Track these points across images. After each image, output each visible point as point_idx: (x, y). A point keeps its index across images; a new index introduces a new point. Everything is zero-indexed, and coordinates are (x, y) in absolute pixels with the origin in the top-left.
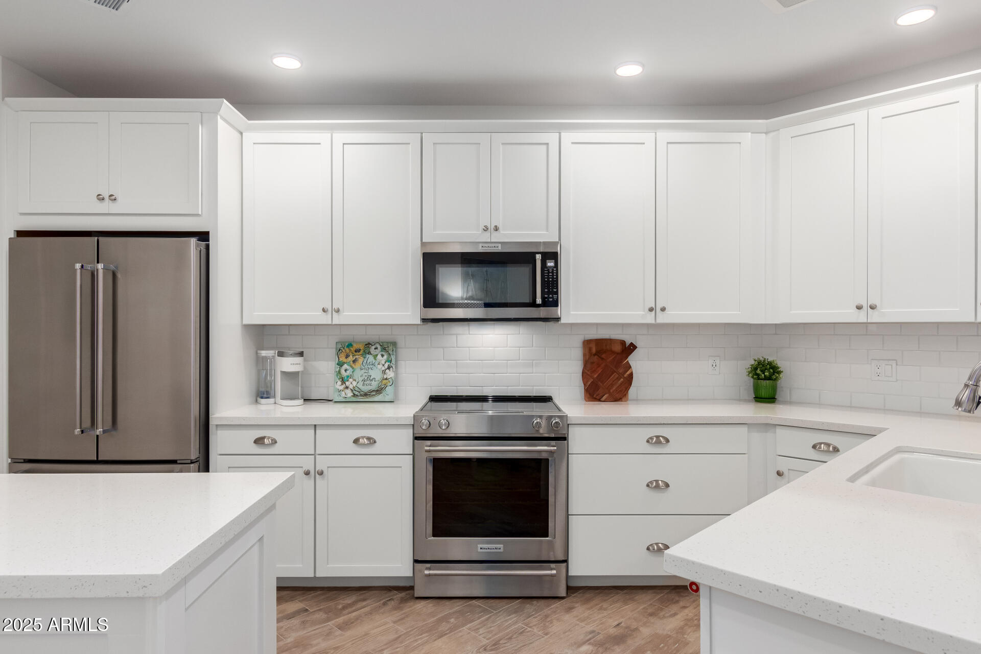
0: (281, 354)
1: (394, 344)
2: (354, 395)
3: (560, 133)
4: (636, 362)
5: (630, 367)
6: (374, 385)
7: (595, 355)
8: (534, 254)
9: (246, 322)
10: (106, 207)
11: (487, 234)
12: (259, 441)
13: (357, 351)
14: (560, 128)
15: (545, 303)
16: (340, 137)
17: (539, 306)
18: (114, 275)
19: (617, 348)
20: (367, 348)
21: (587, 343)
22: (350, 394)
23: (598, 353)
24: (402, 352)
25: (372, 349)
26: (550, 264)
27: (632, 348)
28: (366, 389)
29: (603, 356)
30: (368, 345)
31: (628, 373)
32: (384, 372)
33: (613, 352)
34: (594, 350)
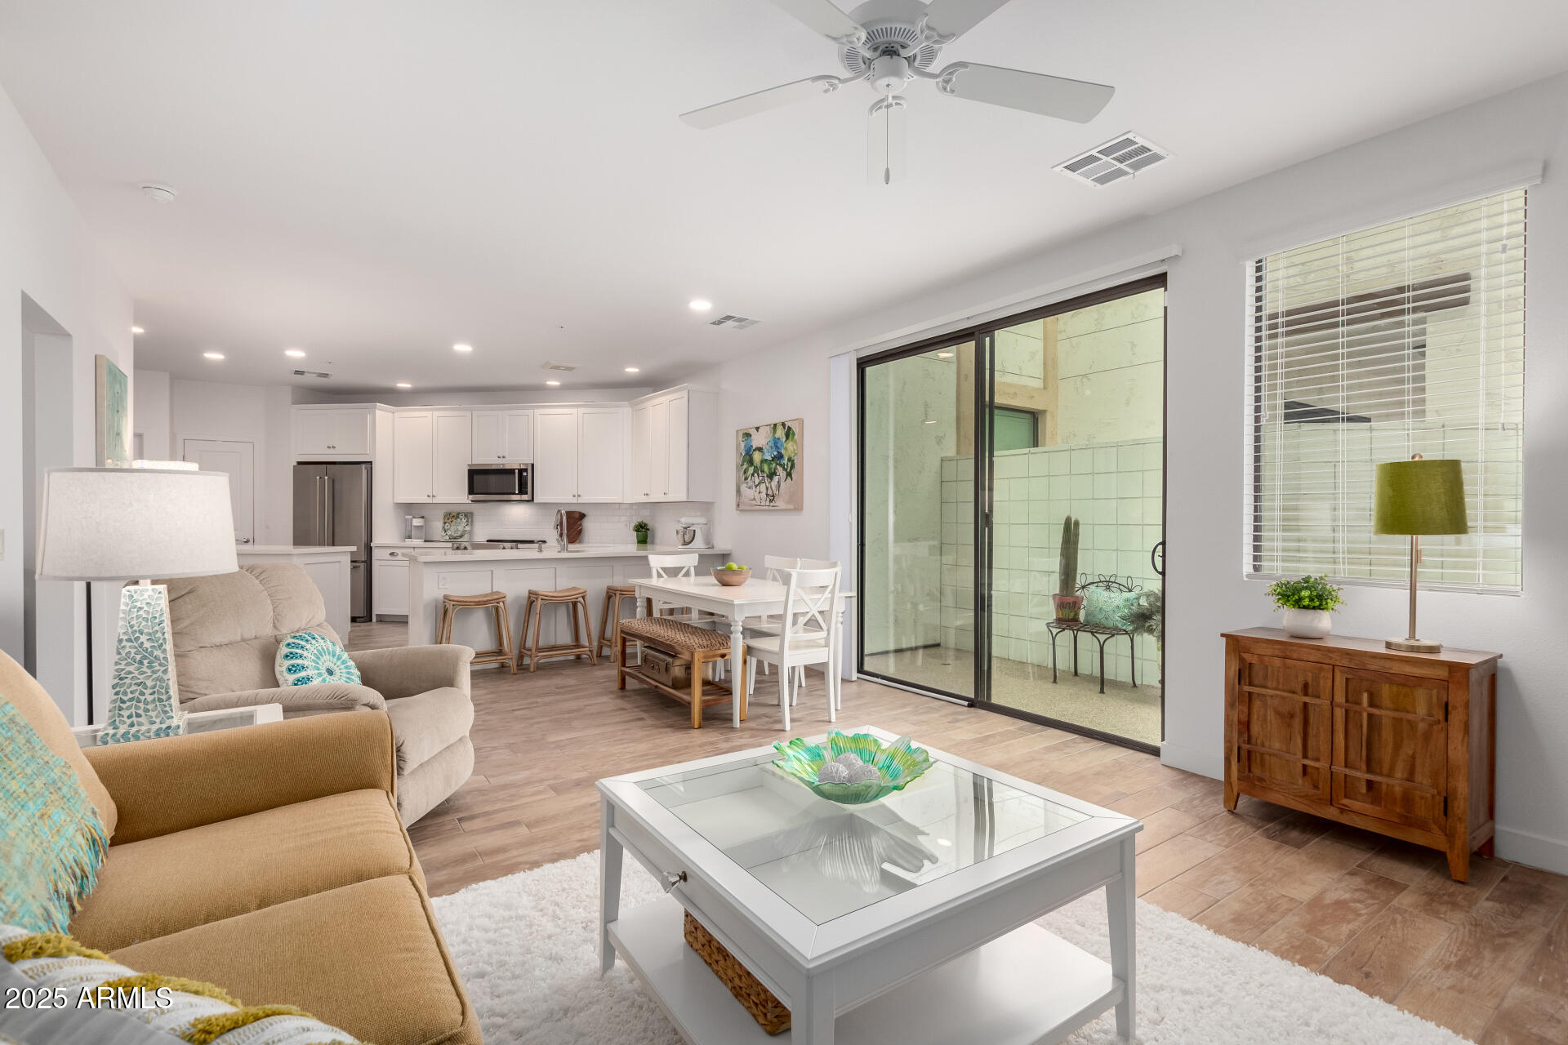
0: (414, 517)
1: (472, 514)
2: (450, 538)
3: (533, 410)
4: (586, 522)
5: (584, 525)
6: (459, 534)
8: (515, 470)
9: (396, 501)
10: (331, 451)
11: (499, 459)
12: (392, 554)
13: (453, 516)
14: (533, 408)
15: (521, 492)
16: (437, 414)
17: (516, 494)
18: (333, 481)
19: (577, 516)
20: (457, 516)
21: (556, 513)
22: (448, 538)
24: (476, 518)
25: (460, 517)
26: (524, 474)
27: (582, 516)
28: (455, 535)
30: (458, 514)
31: (585, 529)
33: (574, 518)
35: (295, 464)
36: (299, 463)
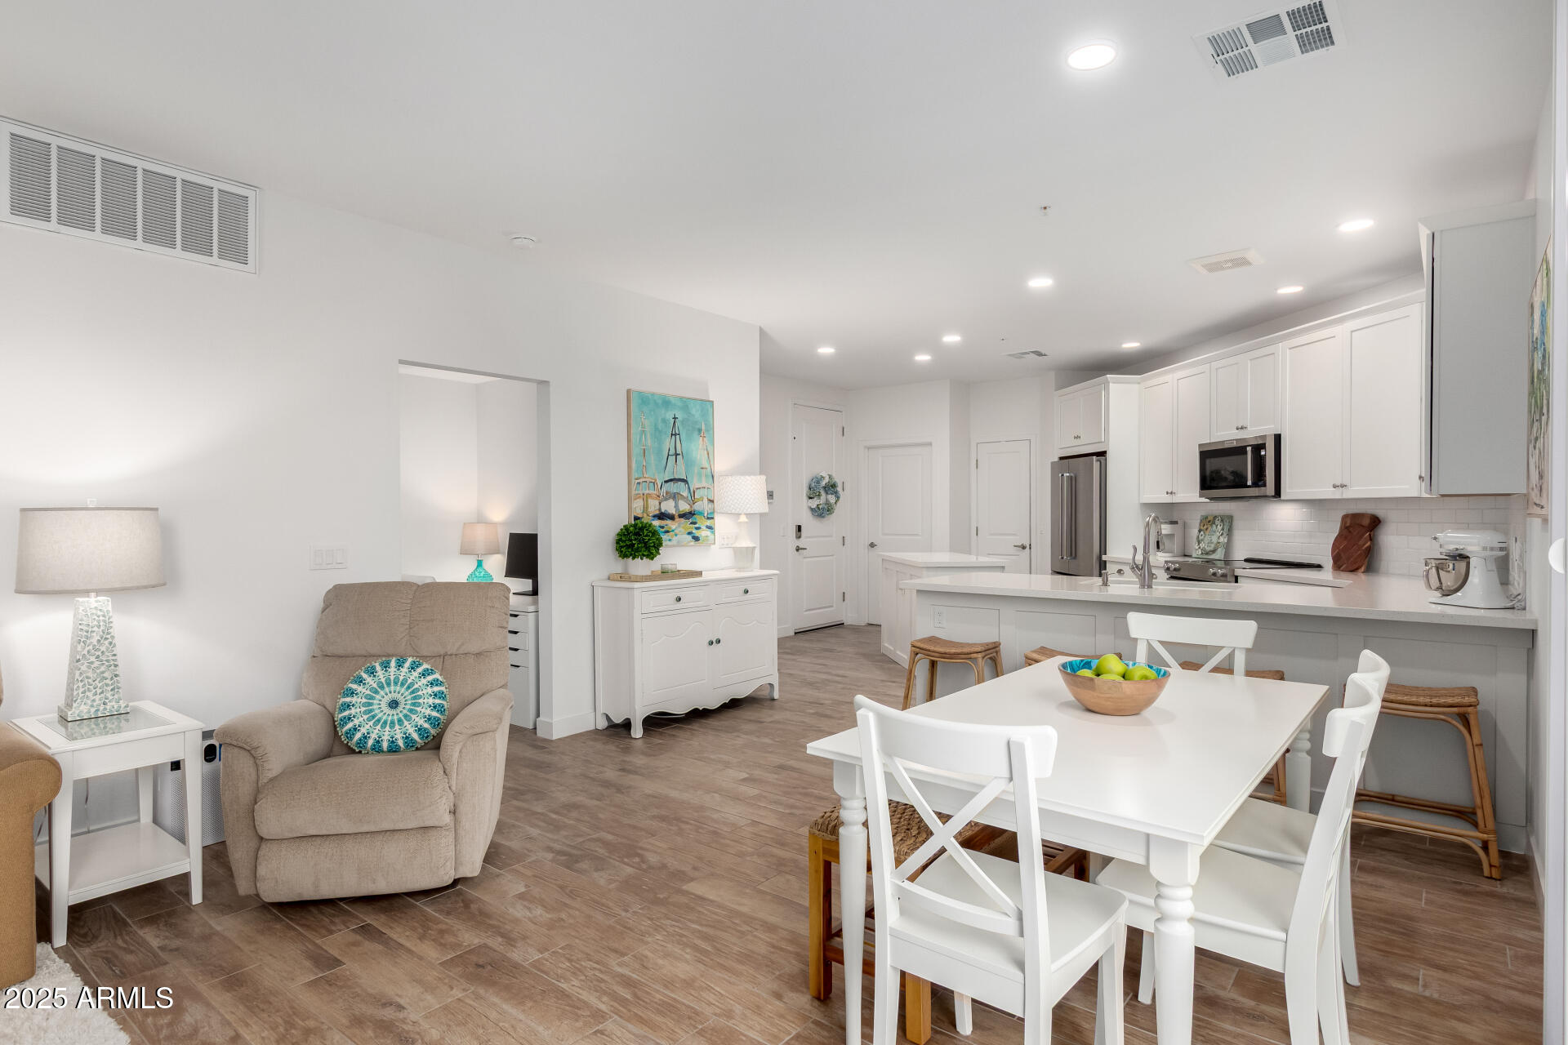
1: (1231, 518)
2: (1202, 554)
7: (1347, 528)
8: (1245, 447)
9: (1141, 502)
10: (1078, 442)
11: (1240, 432)
13: (1208, 522)
15: (1255, 484)
17: (1249, 487)
18: (1074, 479)
20: (1213, 521)
21: (1344, 518)
22: (1200, 553)
23: (1350, 527)
24: (1237, 523)
25: (1217, 522)
26: (1263, 453)
27: (1376, 523)
28: (1208, 549)
30: (1215, 517)
31: (1366, 546)
32: (1219, 538)
33: (1361, 526)
34: (1348, 524)
35: (1056, 459)
36: (1061, 458)
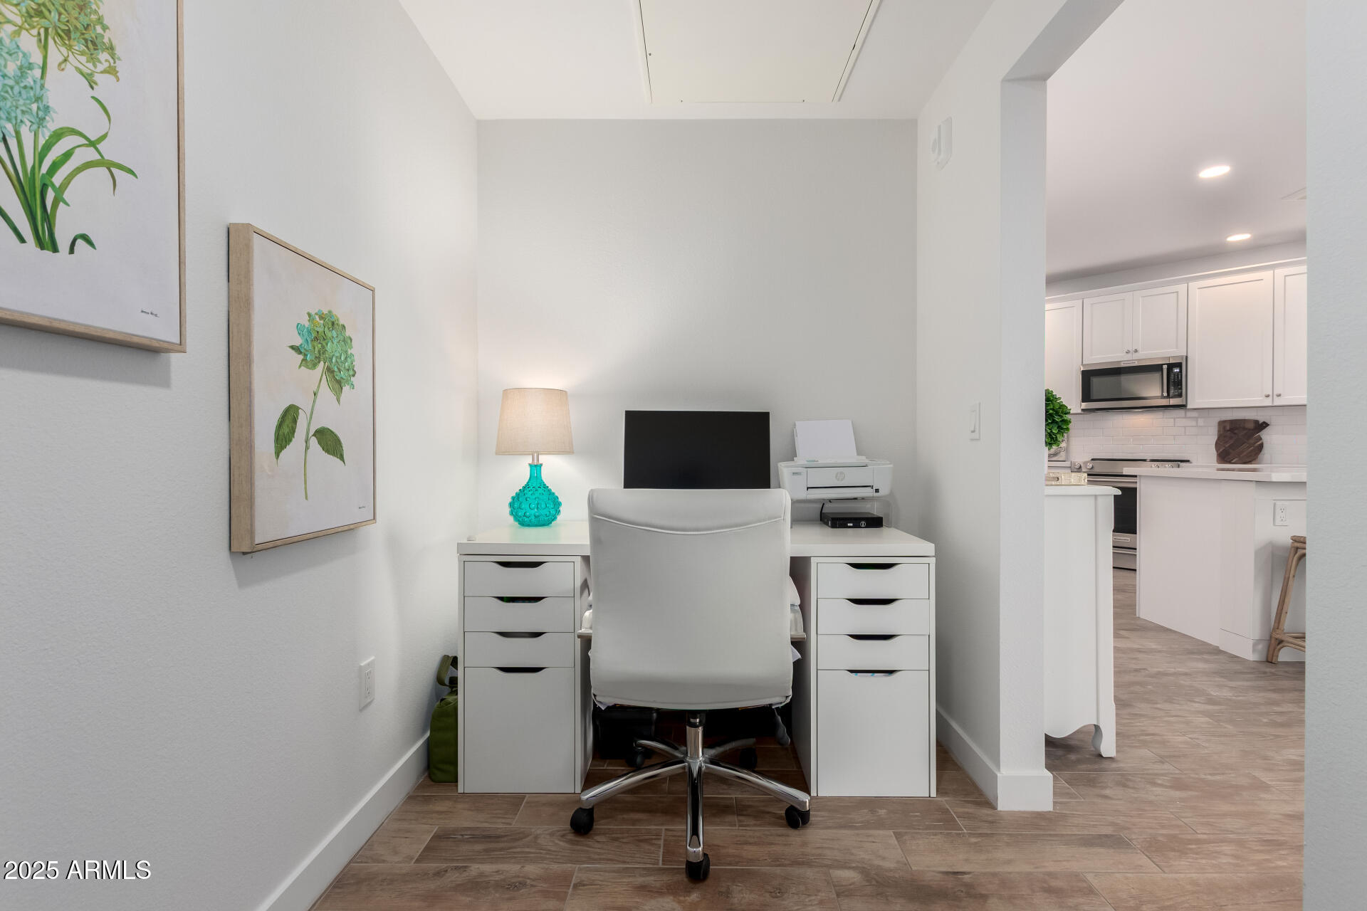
3: (1188, 284)
4: (1267, 436)
5: (1261, 439)
7: (1228, 431)
11: (1130, 355)
14: (1188, 281)
15: (1170, 395)
19: (1251, 426)
21: (1222, 424)
23: (1231, 430)
26: (1177, 370)
27: (1263, 426)
29: (1236, 431)
31: (1260, 442)
33: (1244, 429)
34: (1228, 428)
